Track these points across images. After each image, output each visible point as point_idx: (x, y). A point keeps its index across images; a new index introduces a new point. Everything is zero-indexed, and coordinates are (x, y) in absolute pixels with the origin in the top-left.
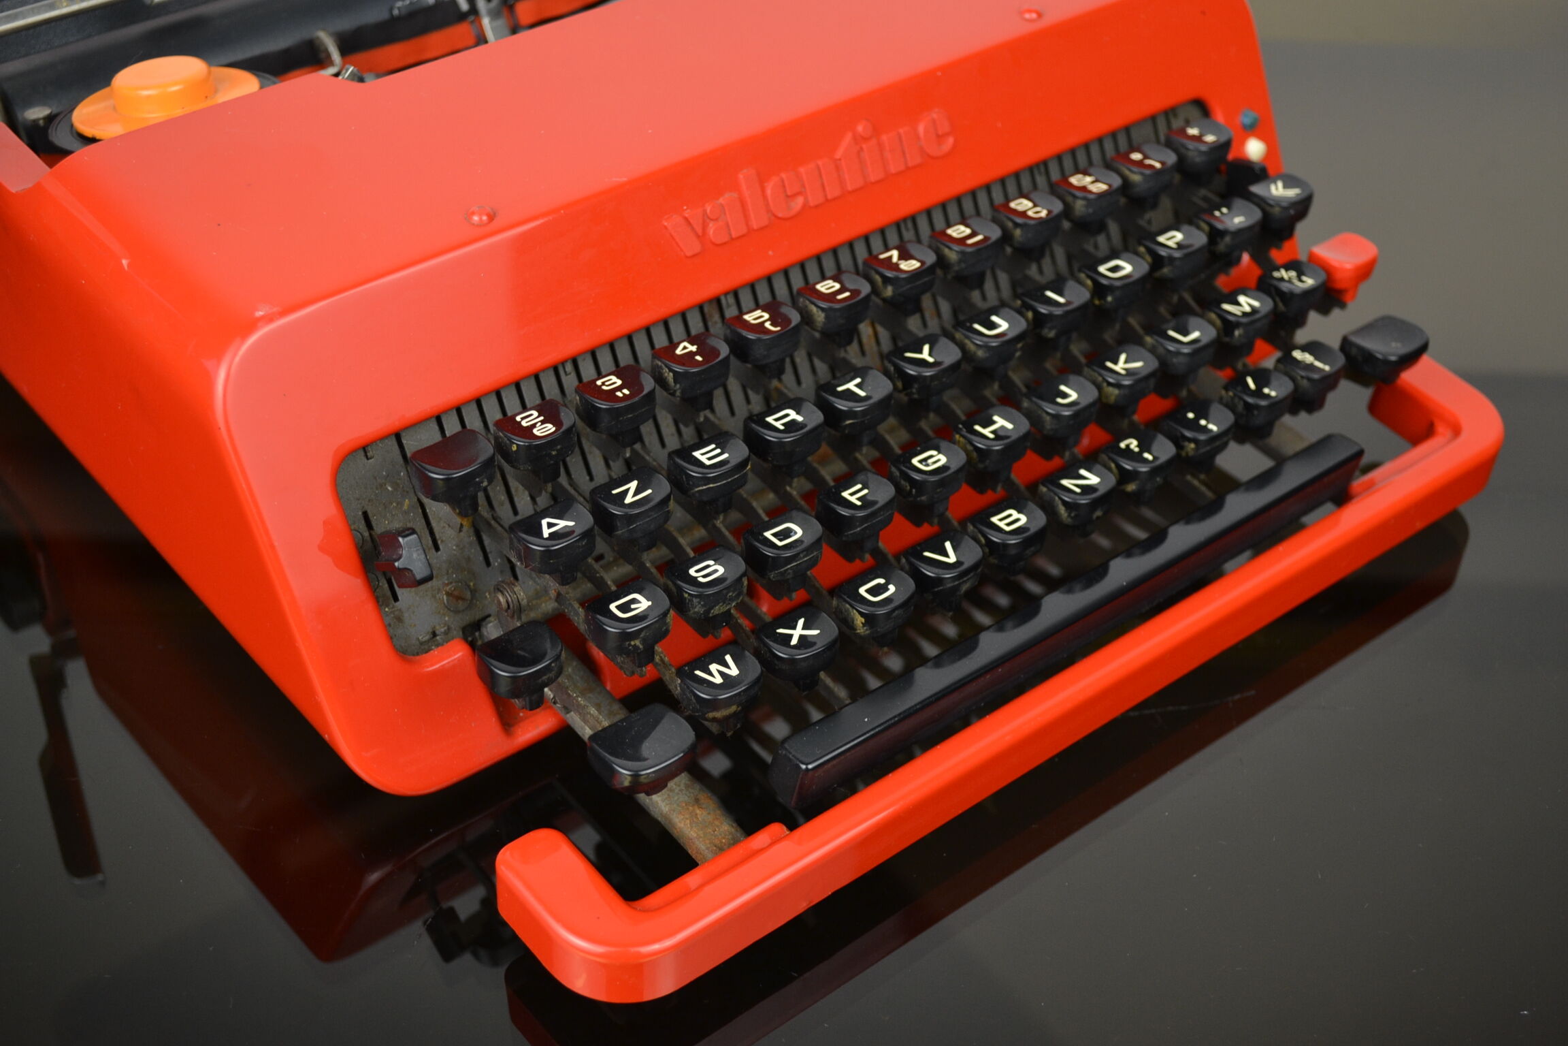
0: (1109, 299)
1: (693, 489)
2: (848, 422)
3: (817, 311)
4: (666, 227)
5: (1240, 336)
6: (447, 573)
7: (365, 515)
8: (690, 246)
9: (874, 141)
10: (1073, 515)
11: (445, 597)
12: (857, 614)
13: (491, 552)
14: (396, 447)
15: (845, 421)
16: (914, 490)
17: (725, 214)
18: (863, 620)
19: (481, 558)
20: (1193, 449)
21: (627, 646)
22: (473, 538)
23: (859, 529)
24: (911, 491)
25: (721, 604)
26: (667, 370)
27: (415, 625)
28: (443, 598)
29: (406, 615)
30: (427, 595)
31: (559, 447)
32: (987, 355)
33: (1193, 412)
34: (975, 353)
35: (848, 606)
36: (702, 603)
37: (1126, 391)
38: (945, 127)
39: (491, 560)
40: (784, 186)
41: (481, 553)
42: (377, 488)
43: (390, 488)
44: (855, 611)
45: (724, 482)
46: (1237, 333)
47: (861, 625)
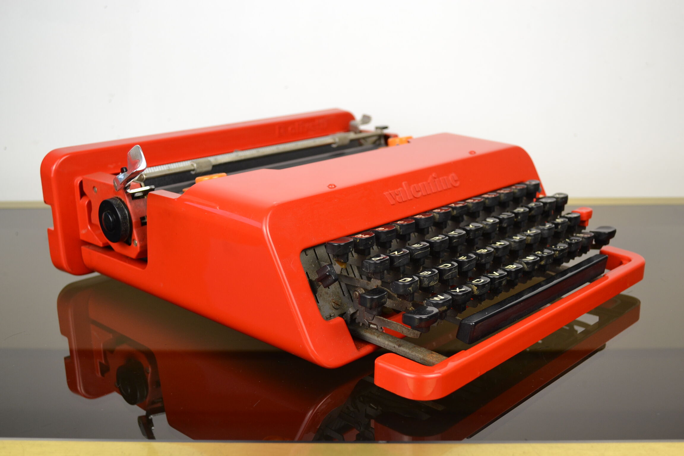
0: (519, 217)
1: (414, 254)
2: (455, 241)
3: (436, 215)
4: (384, 195)
5: (560, 228)
6: (333, 296)
7: (307, 273)
8: (392, 202)
9: (437, 179)
10: (529, 267)
11: (333, 303)
12: (474, 286)
13: (344, 291)
14: (314, 253)
15: (454, 240)
16: (480, 258)
17: (400, 194)
18: (476, 288)
19: (342, 293)
20: (558, 254)
21: (407, 290)
22: (339, 286)
23: (467, 266)
24: (479, 259)
25: (432, 281)
26: (397, 225)
27: (325, 312)
28: (332, 304)
29: (322, 308)
30: (327, 302)
31: (371, 241)
32: (489, 227)
33: (553, 245)
34: (485, 228)
35: (470, 285)
36: (427, 280)
37: (533, 237)
38: (456, 178)
39: (345, 294)
40: (415, 188)
41: (341, 291)
42: (310, 265)
43: (313, 266)
44: (473, 285)
45: (424, 251)
46: (559, 227)
47: (476, 290)
